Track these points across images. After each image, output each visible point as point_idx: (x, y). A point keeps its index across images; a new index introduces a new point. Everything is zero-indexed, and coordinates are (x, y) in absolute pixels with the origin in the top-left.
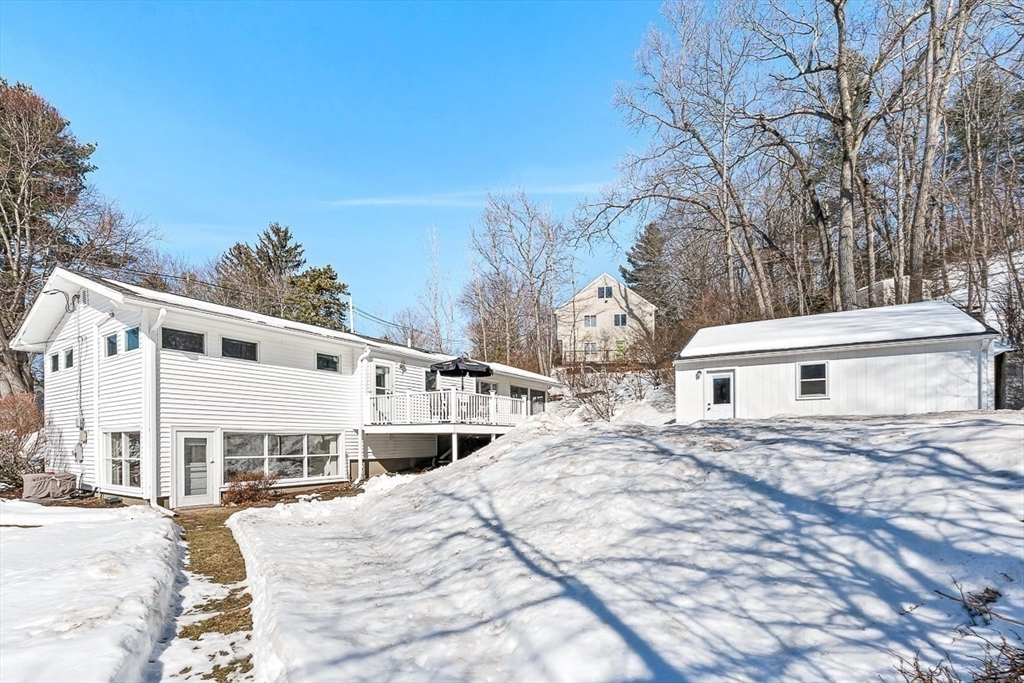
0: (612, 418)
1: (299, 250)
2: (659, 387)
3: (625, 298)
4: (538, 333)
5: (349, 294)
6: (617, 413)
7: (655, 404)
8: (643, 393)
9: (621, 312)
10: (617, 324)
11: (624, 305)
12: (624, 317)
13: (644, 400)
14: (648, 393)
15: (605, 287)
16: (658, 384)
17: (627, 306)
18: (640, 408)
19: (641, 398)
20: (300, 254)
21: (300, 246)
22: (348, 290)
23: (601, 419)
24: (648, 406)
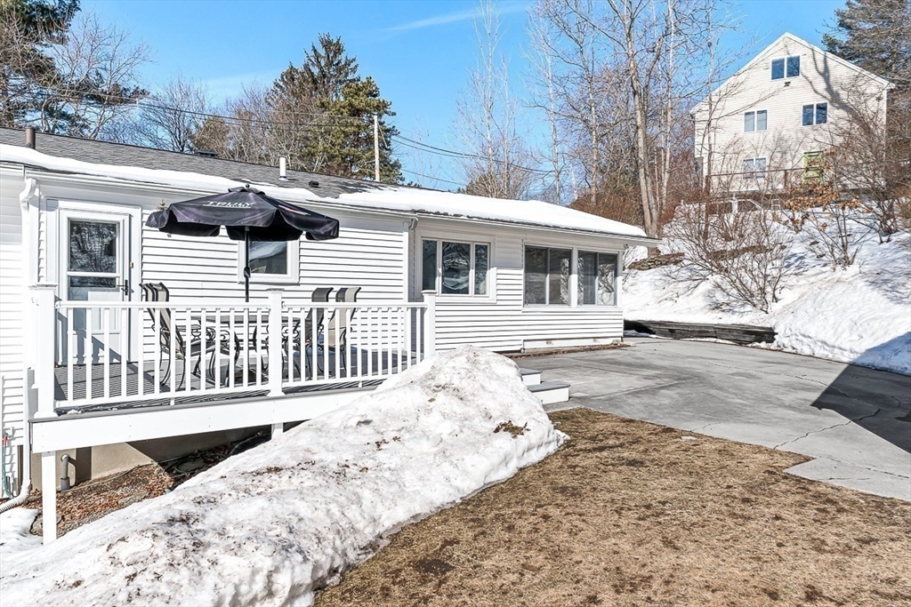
0: (775, 307)
1: (352, 65)
2: (894, 238)
3: (825, 74)
4: (641, 144)
5: (394, 114)
6: (787, 296)
7: (879, 280)
8: (851, 251)
9: (815, 100)
10: (807, 121)
11: (821, 85)
12: (822, 108)
13: (853, 269)
14: (864, 251)
15: (786, 57)
16: (889, 232)
17: (829, 89)
18: (840, 288)
19: (847, 262)
20: (354, 70)
21: (354, 60)
22: (391, 109)
23: (749, 307)
24: (861, 283)
